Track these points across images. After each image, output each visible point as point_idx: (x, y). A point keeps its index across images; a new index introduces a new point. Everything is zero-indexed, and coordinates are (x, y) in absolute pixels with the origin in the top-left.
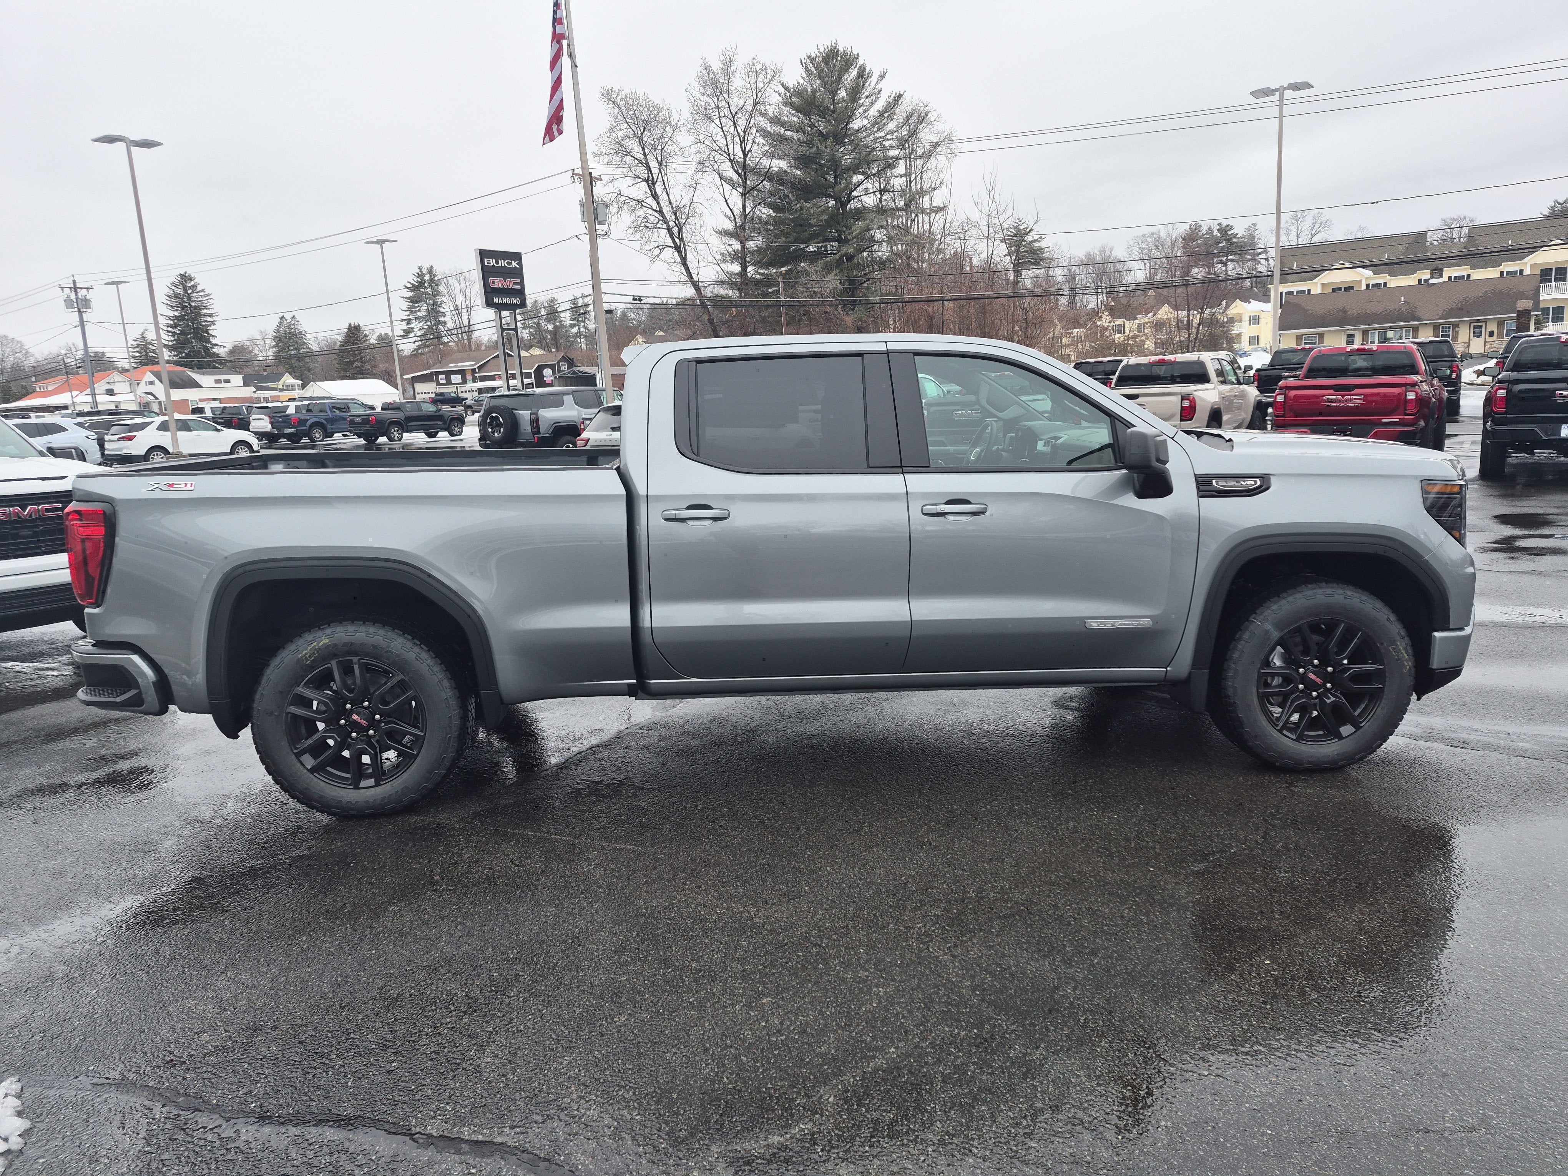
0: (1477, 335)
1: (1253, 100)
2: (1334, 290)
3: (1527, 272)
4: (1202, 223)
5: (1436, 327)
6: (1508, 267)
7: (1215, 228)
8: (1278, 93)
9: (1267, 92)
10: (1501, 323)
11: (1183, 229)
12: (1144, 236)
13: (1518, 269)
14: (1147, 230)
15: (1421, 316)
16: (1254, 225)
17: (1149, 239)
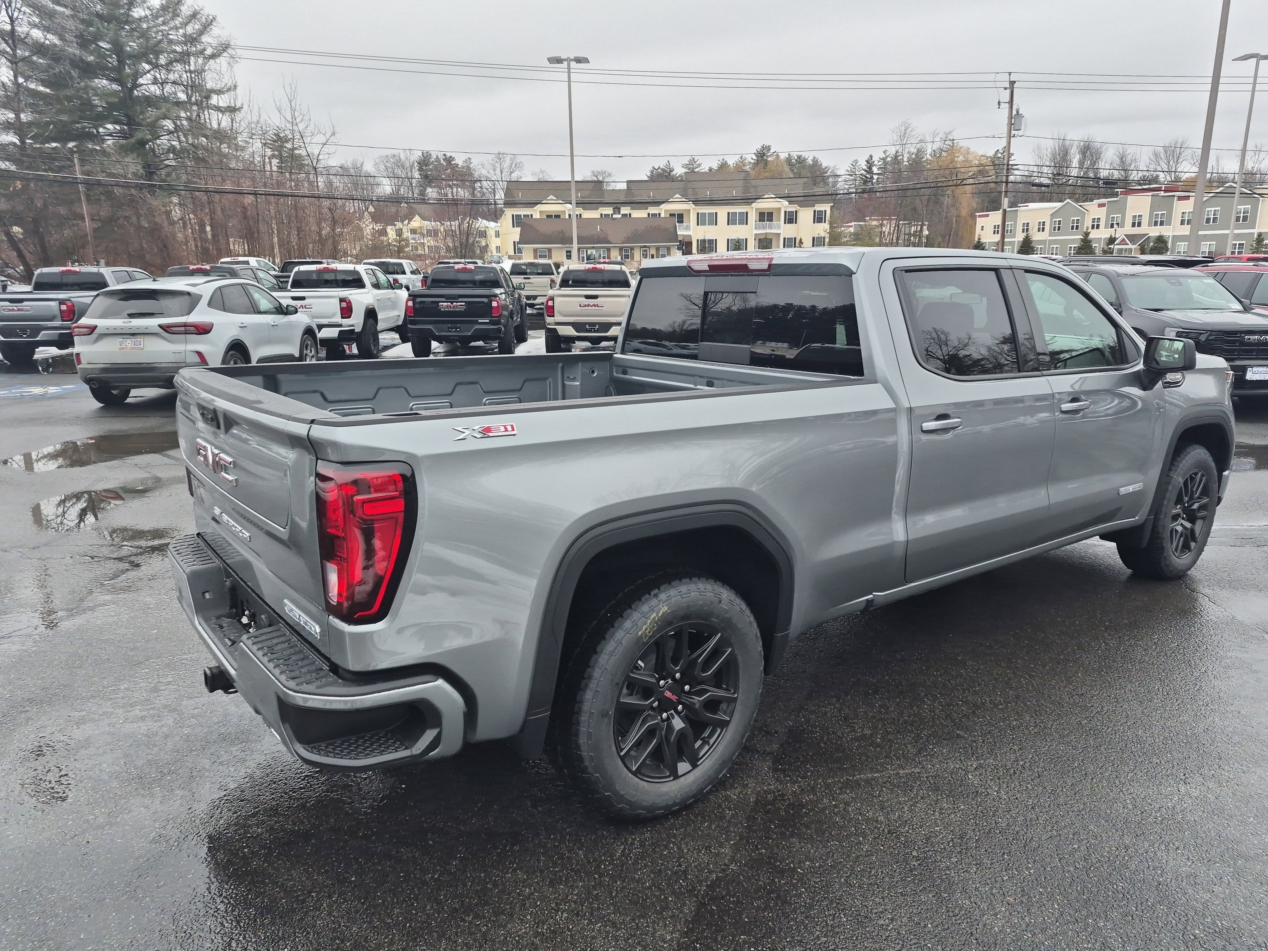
0: (645, 256)
1: (548, 64)
2: (548, 216)
3: (663, 215)
4: (432, 153)
5: (621, 249)
6: (653, 210)
7: (441, 157)
8: (565, 63)
9: (559, 61)
10: (658, 249)
11: (417, 155)
12: (387, 156)
13: (657, 212)
14: (389, 152)
15: (611, 240)
16: (469, 159)
17: (392, 160)
